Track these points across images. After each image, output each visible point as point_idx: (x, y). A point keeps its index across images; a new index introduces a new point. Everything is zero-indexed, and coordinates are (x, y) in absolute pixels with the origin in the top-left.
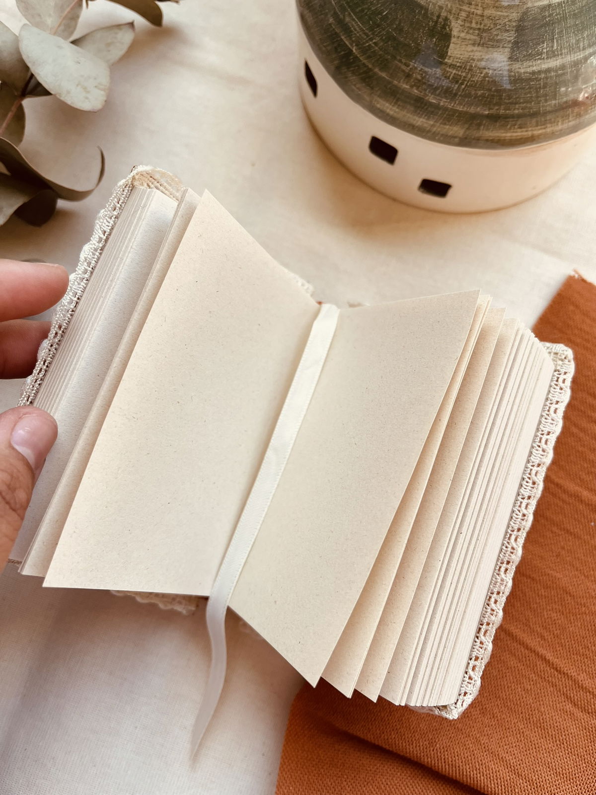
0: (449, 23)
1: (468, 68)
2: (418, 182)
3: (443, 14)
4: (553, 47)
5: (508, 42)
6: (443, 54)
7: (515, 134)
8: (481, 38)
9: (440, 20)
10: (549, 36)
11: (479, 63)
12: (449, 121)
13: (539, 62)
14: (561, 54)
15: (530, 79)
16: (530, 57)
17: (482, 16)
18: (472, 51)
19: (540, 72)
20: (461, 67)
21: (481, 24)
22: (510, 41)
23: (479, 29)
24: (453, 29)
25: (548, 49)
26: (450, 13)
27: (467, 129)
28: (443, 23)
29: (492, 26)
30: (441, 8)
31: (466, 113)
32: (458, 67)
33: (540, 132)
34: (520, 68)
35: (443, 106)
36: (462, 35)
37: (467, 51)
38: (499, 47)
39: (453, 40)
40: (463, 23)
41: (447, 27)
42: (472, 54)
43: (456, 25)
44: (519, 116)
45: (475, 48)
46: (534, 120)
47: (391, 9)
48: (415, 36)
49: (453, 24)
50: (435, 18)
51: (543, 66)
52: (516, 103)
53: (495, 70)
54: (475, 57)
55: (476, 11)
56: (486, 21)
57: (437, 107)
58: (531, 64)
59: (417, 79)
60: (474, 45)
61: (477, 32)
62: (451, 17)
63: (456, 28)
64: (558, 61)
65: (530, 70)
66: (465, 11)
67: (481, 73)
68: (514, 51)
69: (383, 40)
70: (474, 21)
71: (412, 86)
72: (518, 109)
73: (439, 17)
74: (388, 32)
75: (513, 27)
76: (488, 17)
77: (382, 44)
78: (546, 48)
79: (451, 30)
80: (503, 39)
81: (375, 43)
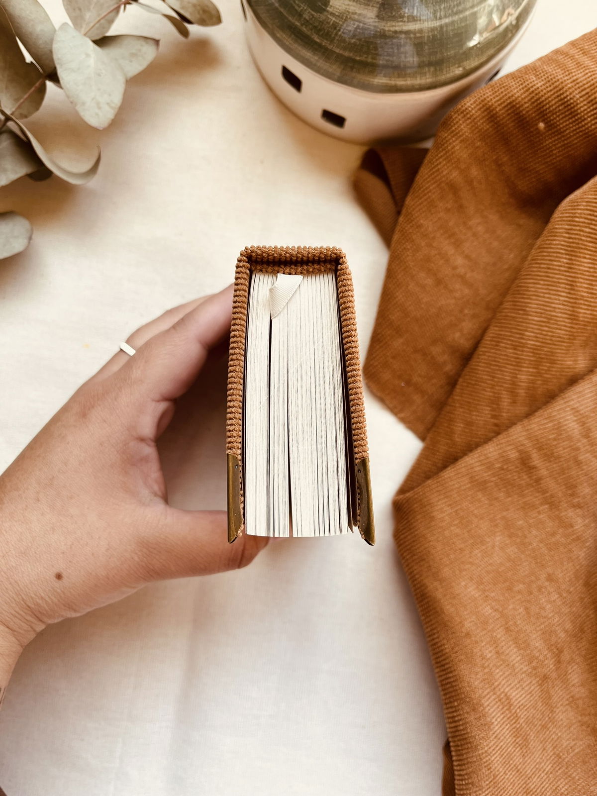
1: (344, 18)
2: (320, 111)
12: (329, 60)
14: (420, 20)
15: (393, 37)
16: (393, 18)
18: (349, 5)
19: (401, 32)
25: (409, 14)
32: (337, 16)
33: (402, 83)
34: (385, 26)
35: (325, 46)
37: (345, 5)
42: (348, 7)
44: (384, 67)
45: (351, 3)
51: (404, 28)
52: (381, 55)
53: (365, 24)
54: (350, 11)
57: (320, 45)
58: (394, 24)
64: (417, 26)
65: (393, 29)
67: (354, 25)
68: (381, 11)
72: (382, 60)
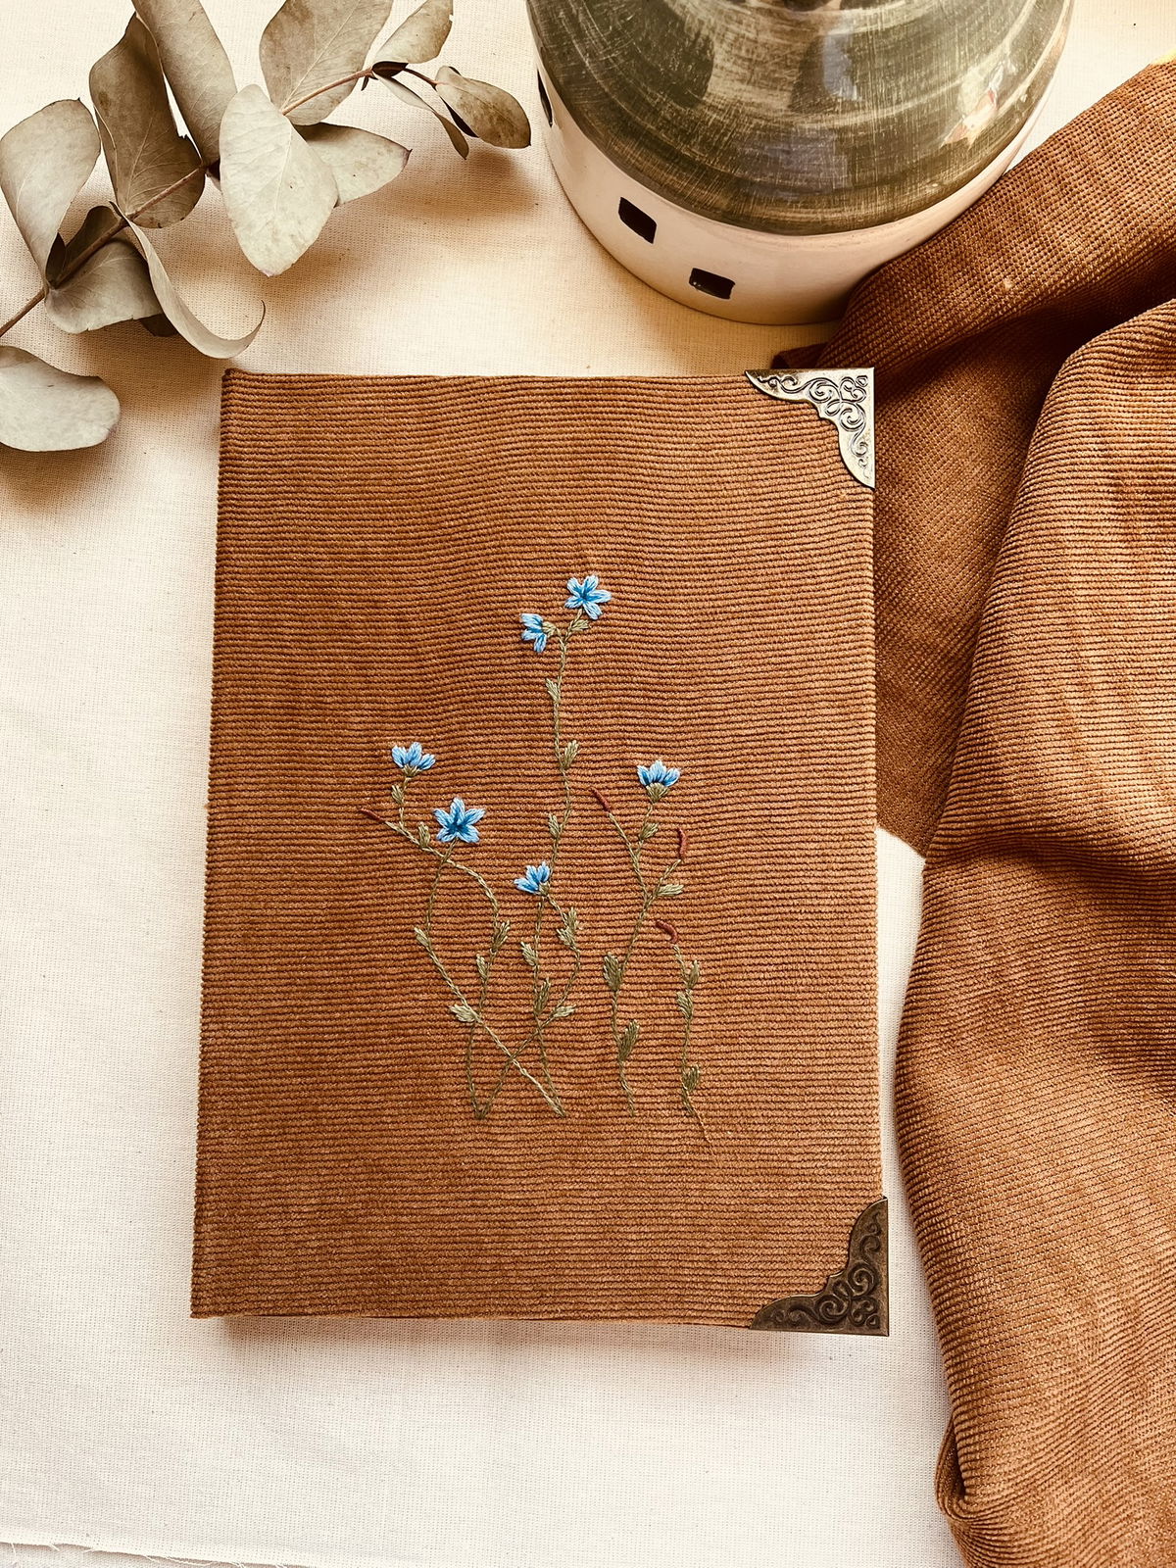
0: (710, 46)
1: (733, 113)
2: (688, 272)
3: (705, 32)
5: (789, 83)
6: (702, 89)
7: (799, 215)
8: (752, 72)
9: (700, 40)
11: (747, 109)
12: (708, 184)
13: (831, 116)
14: (864, 108)
17: (756, 42)
20: (724, 111)
21: (753, 53)
22: (791, 83)
23: (750, 60)
24: (717, 56)
26: (714, 32)
28: (703, 45)
29: (768, 58)
30: (701, 23)
31: (730, 176)
33: (835, 216)
35: (700, 162)
36: (728, 65)
38: (776, 88)
39: (715, 71)
40: (729, 49)
41: (708, 51)
43: (720, 50)
45: (744, 87)
47: (637, 13)
48: (666, 58)
49: (716, 48)
50: (693, 36)
51: (836, 123)
52: (798, 172)
53: (769, 121)
55: (747, 34)
56: (761, 50)
59: (664, 118)
60: (742, 81)
61: (747, 63)
62: (714, 38)
63: (720, 54)
66: (733, 32)
69: (624, 56)
70: (744, 48)
71: (659, 129)
72: (801, 181)
73: (698, 35)
74: (631, 45)
76: (764, 45)
77: (622, 61)
79: (713, 57)
80: (782, 79)
81: (613, 58)
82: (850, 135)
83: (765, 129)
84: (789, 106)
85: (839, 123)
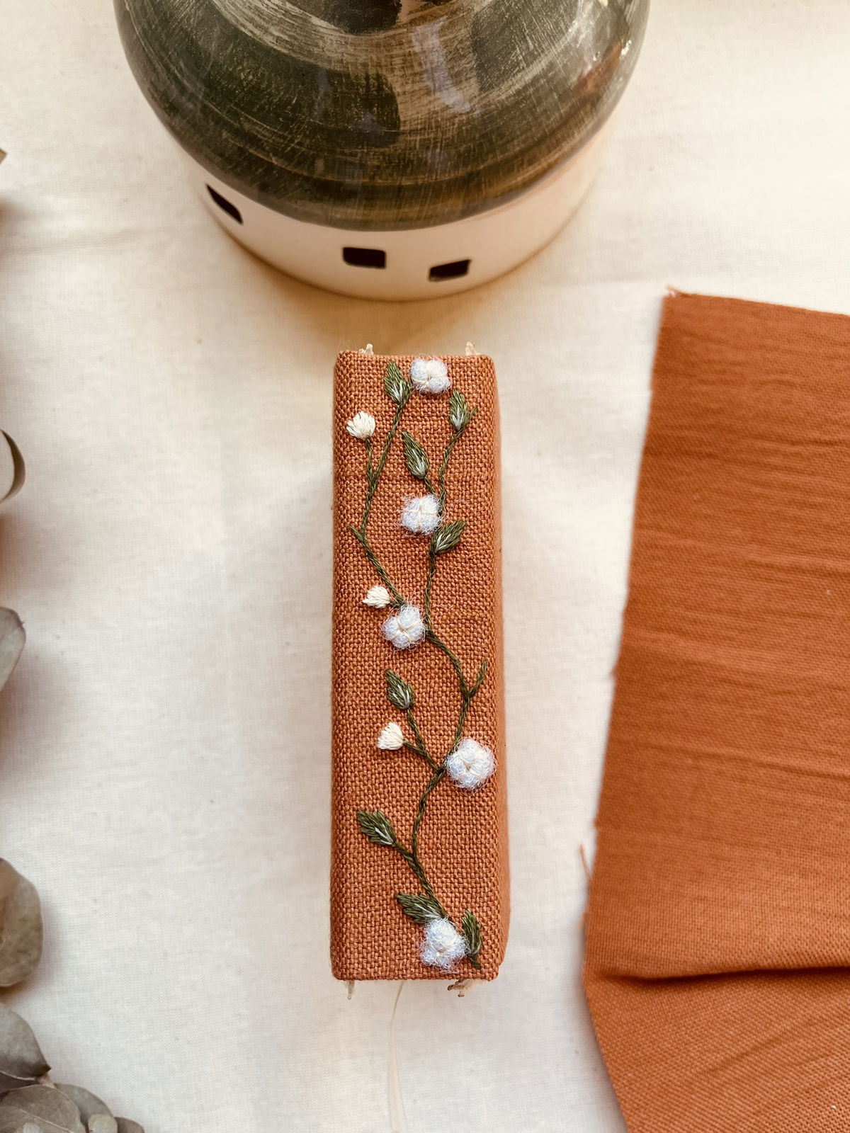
0: (384, 81)
1: (434, 125)
2: (426, 273)
3: (372, 72)
4: (528, 48)
5: (470, 69)
6: (394, 122)
7: (527, 175)
8: (434, 80)
9: (372, 81)
10: (518, 36)
11: (445, 114)
12: (438, 198)
13: (519, 75)
15: (518, 103)
16: (505, 76)
17: (423, 52)
18: (430, 102)
19: (525, 88)
20: (424, 128)
21: (425, 63)
22: (471, 69)
23: (426, 71)
24: (394, 86)
25: (524, 54)
26: (380, 66)
27: (465, 196)
28: (376, 84)
29: (441, 59)
30: (365, 65)
31: (456, 180)
32: (421, 130)
33: (556, 155)
34: (499, 96)
35: (423, 184)
36: (408, 88)
37: (423, 106)
38: (461, 82)
39: (399, 100)
40: (402, 73)
41: (384, 87)
42: (431, 107)
43: (395, 79)
44: (523, 152)
45: (432, 97)
46: (543, 147)
47: (300, 93)
48: (348, 115)
49: (389, 79)
50: (364, 82)
53: (468, 113)
54: (436, 109)
55: (412, 50)
56: (431, 57)
57: (416, 188)
58: (510, 83)
59: (373, 166)
60: (428, 93)
61: (425, 75)
62: (384, 72)
63: (397, 84)
64: (543, 62)
65: (512, 91)
66: (398, 56)
68: (482, 78)
69: (308, 136)
70: (415, 64)
71: (372, 178)
73: (367, 78)
74: (310, 124)
75: (469, 48)
76: (432, 51)
77: (308, 141)
78: (521, 54)
79: (391, 88)
80: (462, 70)
81: (299, 144)
82: (542, 81)
83: (468, 122)
84: (481, 89)
85: (528, 78)
